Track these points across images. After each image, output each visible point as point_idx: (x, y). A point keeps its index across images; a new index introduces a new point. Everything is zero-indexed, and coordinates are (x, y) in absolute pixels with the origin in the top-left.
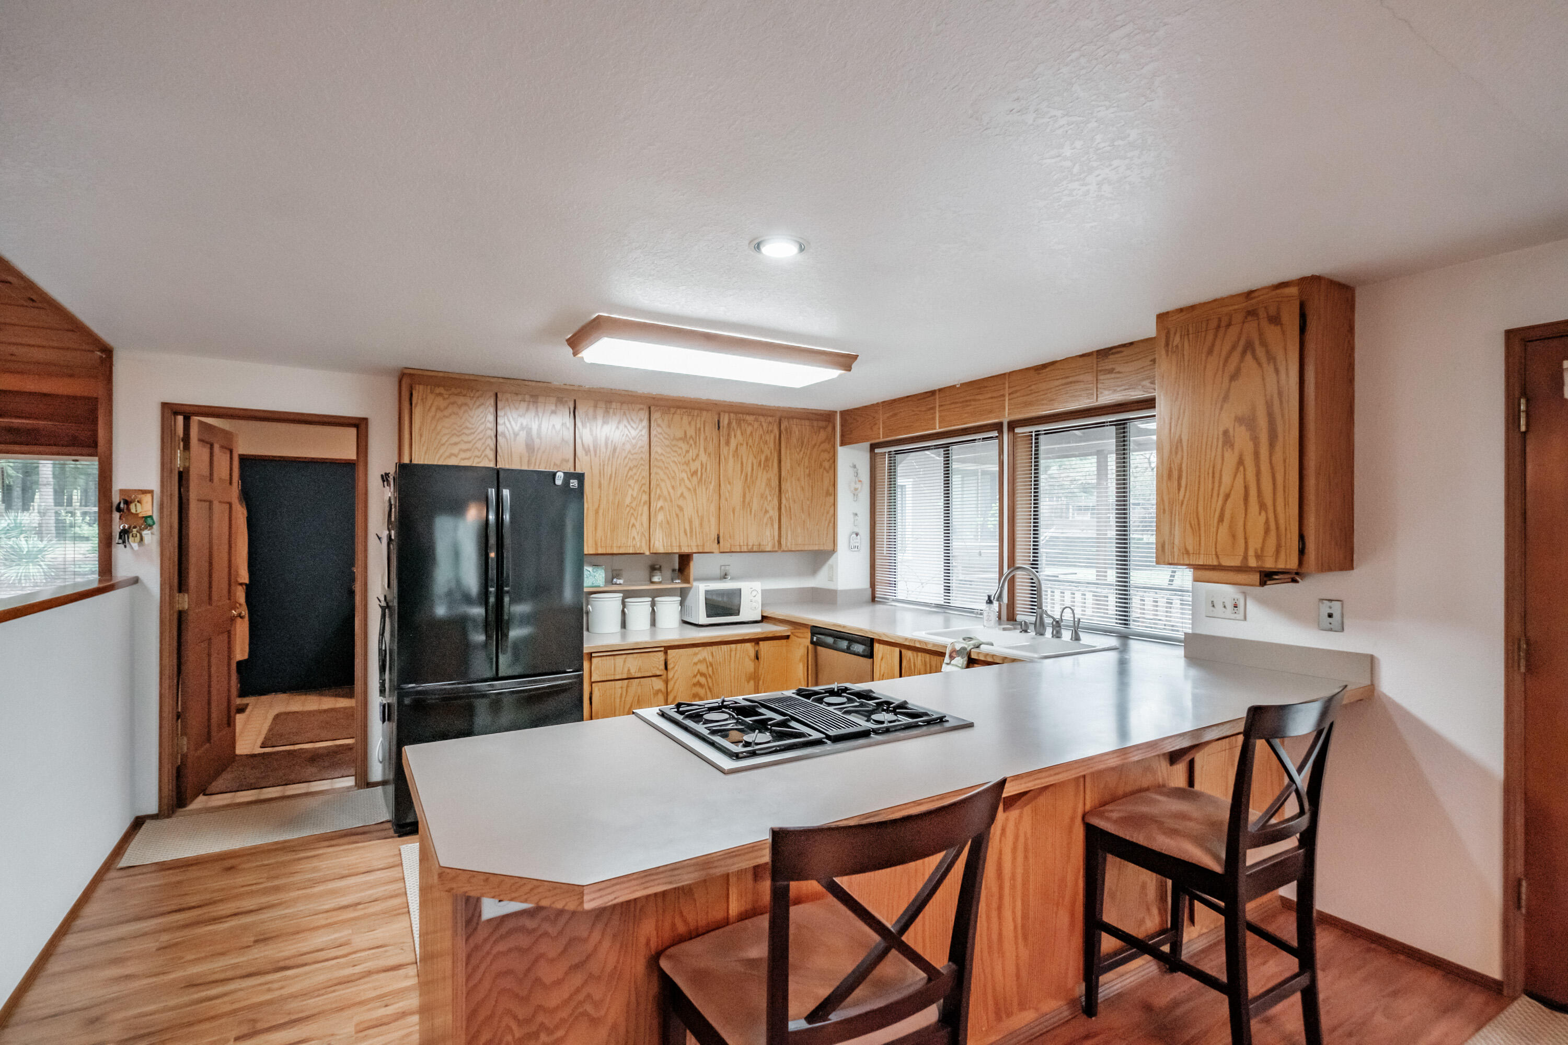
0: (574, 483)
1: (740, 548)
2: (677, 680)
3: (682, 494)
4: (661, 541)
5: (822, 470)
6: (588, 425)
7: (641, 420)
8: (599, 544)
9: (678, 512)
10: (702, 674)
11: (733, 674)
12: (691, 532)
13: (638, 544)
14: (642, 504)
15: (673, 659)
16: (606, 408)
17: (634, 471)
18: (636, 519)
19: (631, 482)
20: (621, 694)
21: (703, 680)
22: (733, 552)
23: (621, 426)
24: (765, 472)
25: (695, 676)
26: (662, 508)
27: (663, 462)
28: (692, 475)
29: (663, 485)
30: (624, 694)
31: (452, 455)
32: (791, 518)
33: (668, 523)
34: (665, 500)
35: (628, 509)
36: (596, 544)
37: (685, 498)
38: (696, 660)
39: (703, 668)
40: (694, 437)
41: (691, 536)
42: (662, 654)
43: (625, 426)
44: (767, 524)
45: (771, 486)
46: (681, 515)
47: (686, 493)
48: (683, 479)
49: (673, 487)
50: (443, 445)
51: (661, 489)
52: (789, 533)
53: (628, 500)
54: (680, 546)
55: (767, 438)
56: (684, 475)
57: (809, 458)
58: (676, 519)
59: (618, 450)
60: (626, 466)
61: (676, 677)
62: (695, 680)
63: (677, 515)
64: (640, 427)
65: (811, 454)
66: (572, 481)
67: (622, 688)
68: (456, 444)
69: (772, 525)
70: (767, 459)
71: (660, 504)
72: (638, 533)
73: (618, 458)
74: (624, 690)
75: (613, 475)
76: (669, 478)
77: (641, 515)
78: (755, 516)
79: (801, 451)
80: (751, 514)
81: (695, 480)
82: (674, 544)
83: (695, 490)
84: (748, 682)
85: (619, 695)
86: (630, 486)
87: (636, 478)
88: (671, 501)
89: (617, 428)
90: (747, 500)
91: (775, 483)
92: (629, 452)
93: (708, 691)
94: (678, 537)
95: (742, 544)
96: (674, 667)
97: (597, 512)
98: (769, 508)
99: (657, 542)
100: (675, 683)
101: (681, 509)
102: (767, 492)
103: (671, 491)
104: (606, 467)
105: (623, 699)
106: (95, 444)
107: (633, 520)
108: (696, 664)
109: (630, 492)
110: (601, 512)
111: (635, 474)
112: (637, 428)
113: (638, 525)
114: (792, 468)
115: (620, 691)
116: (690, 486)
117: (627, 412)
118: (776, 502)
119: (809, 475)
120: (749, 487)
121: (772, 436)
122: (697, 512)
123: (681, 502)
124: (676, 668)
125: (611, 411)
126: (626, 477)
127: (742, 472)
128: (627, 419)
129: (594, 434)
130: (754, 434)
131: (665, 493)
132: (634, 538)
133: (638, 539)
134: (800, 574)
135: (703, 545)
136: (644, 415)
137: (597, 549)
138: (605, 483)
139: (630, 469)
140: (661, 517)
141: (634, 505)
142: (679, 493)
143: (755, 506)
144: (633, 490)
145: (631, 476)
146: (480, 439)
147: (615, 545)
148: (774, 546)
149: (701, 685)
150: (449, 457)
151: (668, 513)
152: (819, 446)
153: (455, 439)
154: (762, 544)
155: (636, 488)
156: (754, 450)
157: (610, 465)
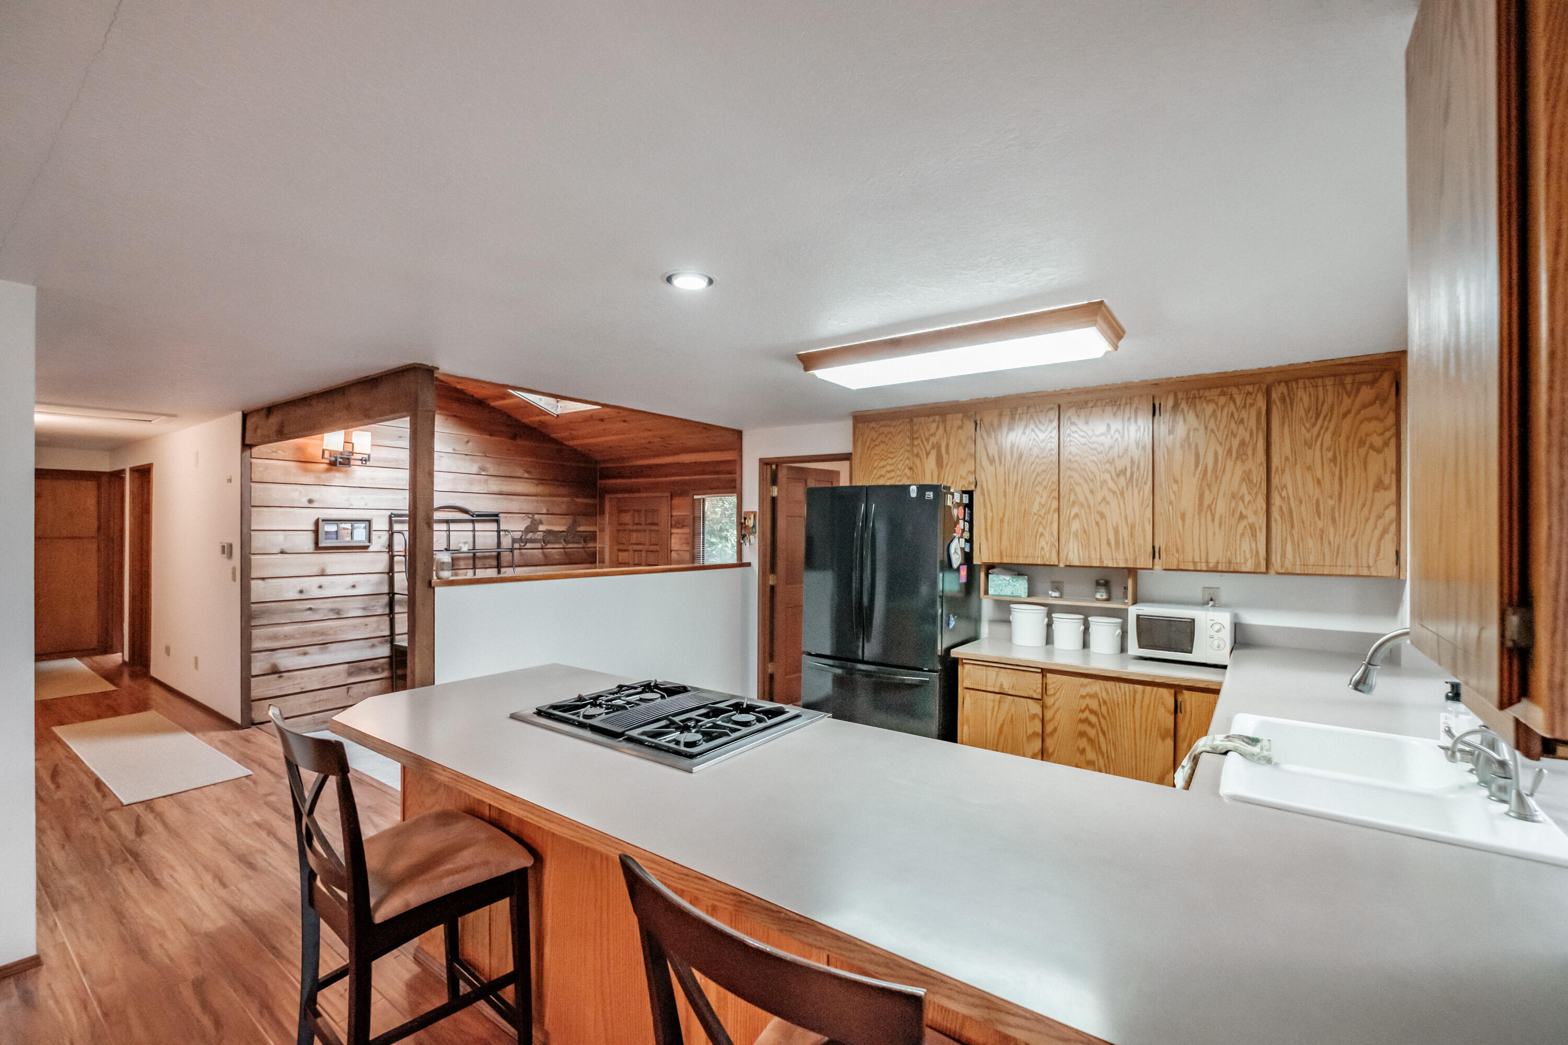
0: (930, 495)
1: (1194, 567)
2: (1058, 710)
3: (1104, 499)
4: (1076, 552)
5: (1363, 451)
6: (993, 434)
7: (1051, 421)
8: (1004, 554)
9: (1098, 519)
10: (1092, 712)
11: (1138, 724)
12: (1117, 543)
13: (1047, 554)
14: (1052, 512)
15: (1053, 685)
16: (1012, 415)
17: (1043, 476)
18: (1045, 528)
19: (1039, 489)
20: (993, 707)
21: (1093, 719)
22: (1182, 570)
23: (1028, 431)
24: (1239, 463)
25: (1083, 711)
26: (1076, 515)
27: (1079, 464)
28: (1118, 475)
29: (1078, 489)
30: (996, 708)
31: (882, 476)
32: (1292, 527)
33: (1085, 532)
34: (1082, 506)
35: (1036, 517)
36: (1001, 554)
37: (1108, 503)
38: (1083, 692)
39: (1094, 705)
40: (1121, 431)
41: (1117, 547)
42: (1040, 676)
43: (1033, 430)
44: (1242, 535)
45: (1251, 481)
46: (1102, 524)
47: (1110, 497)
48: (1105, 481)
49: (1092, 492)
50: (875, 468)
51: (1076, 494)
52: (1289, 547)
53: (1036, 507)
54: (1101, 559)
55: (1244, 415)
56: (1107, 476)
57: (1333, 434)
58: (1096, 529)
59: (1024, 456)
60: (1033, 472)
61: (1057, 705)
62: (1083, 716)
63: (1097, 523)
64: (1049, 429)
65: (1337, 426)
66: (927, 493)
67: (994, 701)
68: (883, 467)
69: (1254, 535)
70: (1243, 444)
71: (1075, 510)
72: (1047, 543)
73: (1024, 463)
74: (997, 703)
75: (1019, 483)
76: (1086, 481)
77: (1051, 523)
78: (1220, 524)
79: (1314, 425)
80: (1213, 520)
81: (1122, 481)
82: (1093, 556)
83: (1122, 493)
84: (1163, 739)
85: (991, 708)
86: (1037, 492)
87: (1045, 483)
88: (1089, 507)
89: (1024, 433)
90: (1207, 502)
91: (1259, 475)
92: (1038, 456)
93: (1100, 732)
94: (1098, 549)
95: (1197, 559)
96: (1054, 694)
97: (1002, 521)
98: (1249, 513)
99: (1071, 554)
100: (1055, 713)
101: (1102, 516)
102: (1244, 489)
103: (1089, 496)
104: (1011, 475)
105: (995, 713)
106: (735, 487)
107: (1041, 529)
108: (1083, 697)
109: (1038, 499)
110: (1006, 520)
111: (1044, 479)
112: (1046, 430)
113: (1046, 534)
114: (1294, 452)
115: (991, 704)
116: (1114, 488)
117: (1034, 415)
118: (1261, 502)
119: (1334, 460)
120: (1209, 486)
121: (1253, 412)
122: (1126, 518)
123: (1103, 508)
124: (1058, 694)
125: (1017, 417)
126: (1033, 483)
127: (1197, 466)
128: (1035, 423)
129: (999, 443)
130: (1219, 413)
131: (1082, 499)
132: (1043, 548)
133: (1047, 549)
134: (1363, 611)
135: (1135, 560)
136: (1054, 415)
137: (1002, 558)
138: (1010, 491)
139: (1038, 474)
140: (1075, 525)
141: (1042, 513)
142: (1099, 497)
143: (1221, 508)
144: (1041, 497)
145: (1039, 482)
146: (901, 461)
147: (1021, 555)
148: (1258, 564)
149: (1090, 724)
150: (879, 478)
151: (1085, 521)
152: (1359, 411)
153: (883, 463)
154: (1234, 561)
155: (1045, 495)
156: (1219, 435)
157: (1015, 472)
